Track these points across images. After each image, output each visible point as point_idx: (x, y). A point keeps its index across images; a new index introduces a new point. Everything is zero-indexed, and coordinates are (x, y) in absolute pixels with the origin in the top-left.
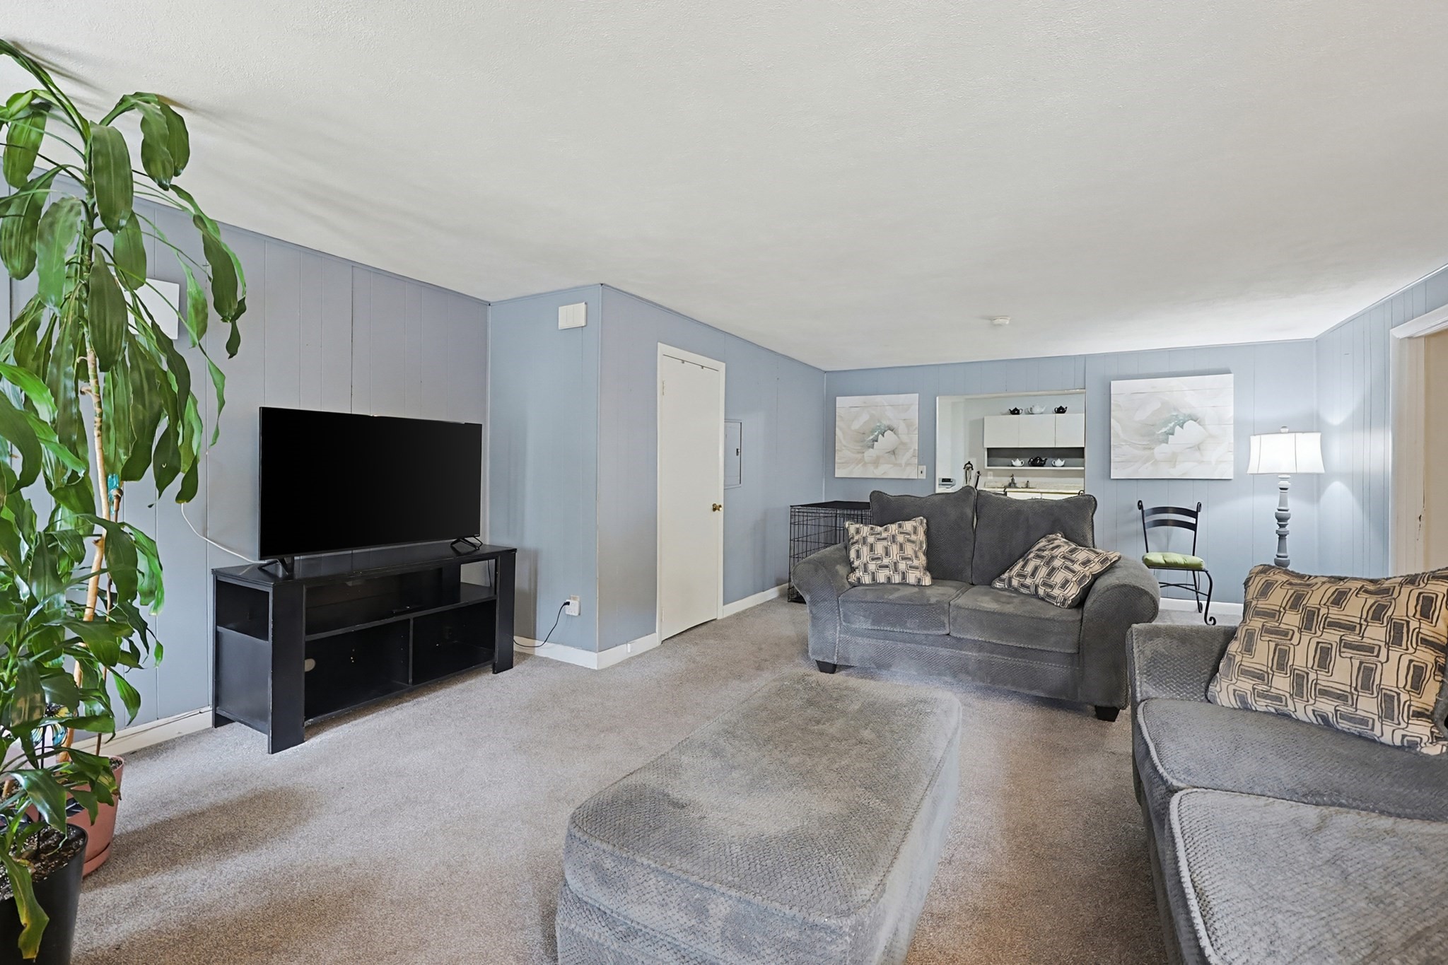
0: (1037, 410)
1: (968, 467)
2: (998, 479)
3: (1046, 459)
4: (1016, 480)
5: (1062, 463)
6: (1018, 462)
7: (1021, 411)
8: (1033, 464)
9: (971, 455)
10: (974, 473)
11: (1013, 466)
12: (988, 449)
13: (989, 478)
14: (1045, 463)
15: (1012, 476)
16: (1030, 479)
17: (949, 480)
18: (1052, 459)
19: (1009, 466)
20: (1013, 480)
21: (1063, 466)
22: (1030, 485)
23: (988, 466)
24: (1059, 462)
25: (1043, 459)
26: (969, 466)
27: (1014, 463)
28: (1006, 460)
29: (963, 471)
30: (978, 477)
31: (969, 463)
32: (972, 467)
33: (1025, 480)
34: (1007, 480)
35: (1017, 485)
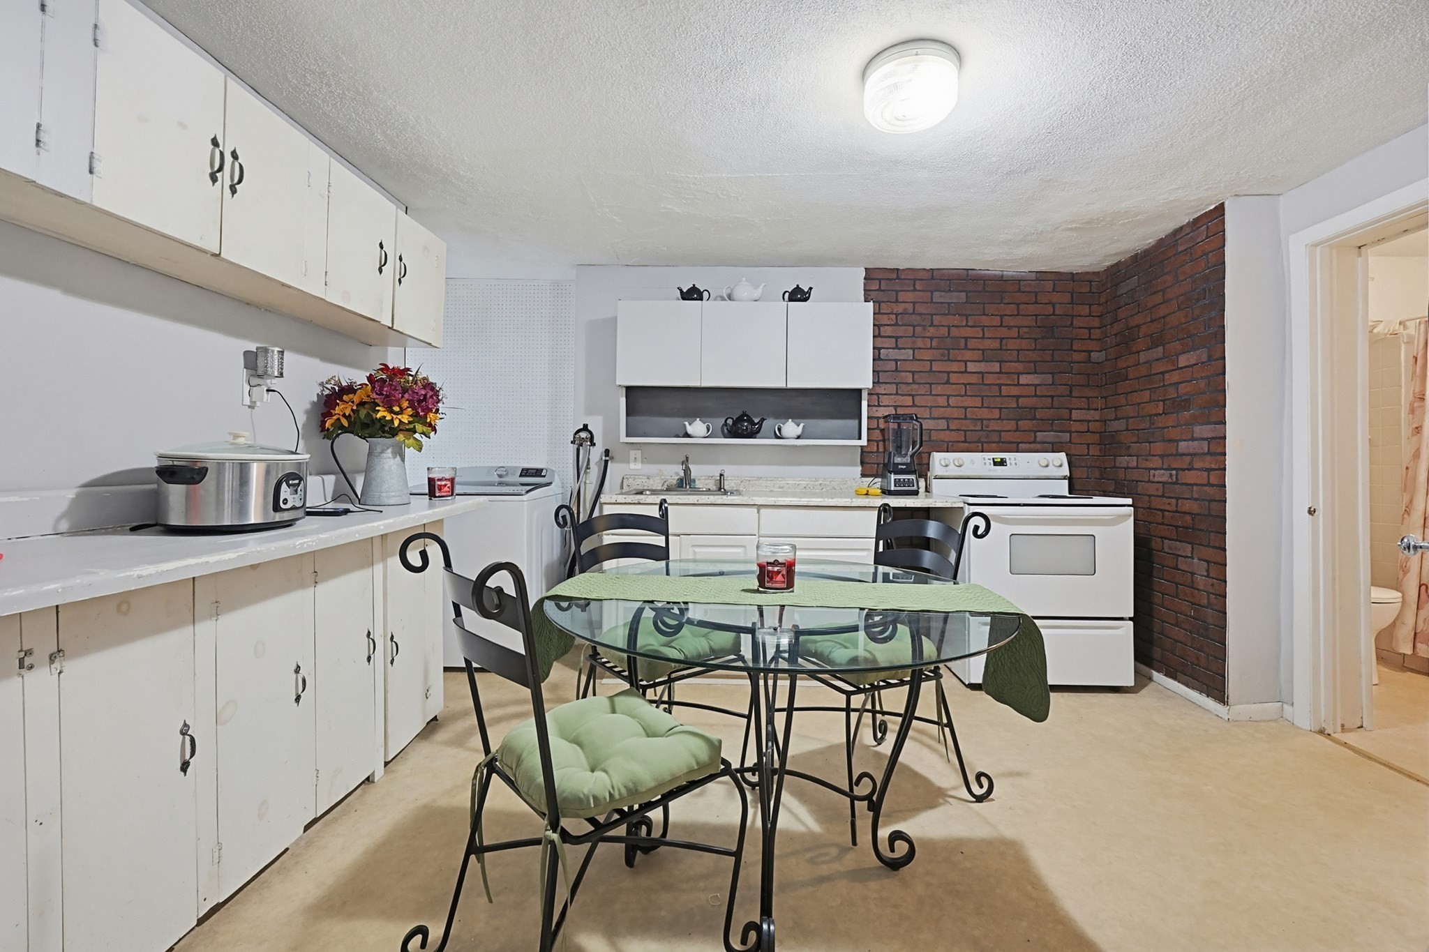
0: (744, 291)
1: (584, 437)
2: (652, 469)
3: (763, 420)
4: (696, 471)
5: (799, 430)
6: (697, 428)
7: (705, 295)
8: (734, 432)
9: (590, 412)
10: (596, 453)
11: (687, 435)
12: (630, 390)
13: (632, 466)
14: (758, 431)
15: (686, 462)
16: (729, 471)
17: (538, 472)
18: (776, 421)
19: (677, 436)
20: (687, 471)
21: (799, 437)
22: (727, 485)
23: (627, 436)
24: (791, 428)
25: (756, 421)
26: (583, 435)
27: (690, 429)
28: (673, 422)
29: (573, 448)
30: (606, 462)
31: (585, 428)
32: (592, 439)
33: (715, 471)
34: (673, 472)
35: (698, 484)
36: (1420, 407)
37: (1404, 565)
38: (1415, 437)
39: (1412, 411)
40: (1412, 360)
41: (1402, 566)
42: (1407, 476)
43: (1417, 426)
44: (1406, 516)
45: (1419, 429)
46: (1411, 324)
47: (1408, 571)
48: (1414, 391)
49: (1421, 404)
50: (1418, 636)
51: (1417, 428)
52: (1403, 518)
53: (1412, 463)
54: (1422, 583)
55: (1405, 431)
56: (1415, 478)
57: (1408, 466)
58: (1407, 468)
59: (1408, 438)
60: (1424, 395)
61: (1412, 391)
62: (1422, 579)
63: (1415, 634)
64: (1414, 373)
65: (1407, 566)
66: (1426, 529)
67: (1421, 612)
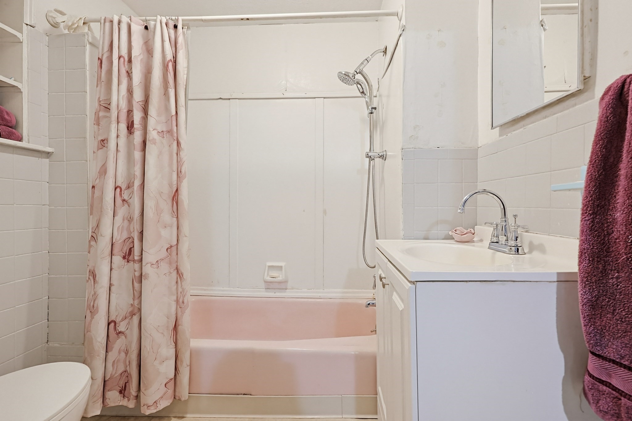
36: (106, 117)
37: (92, 304)
38: (101, 150)
39: (97, 122)
40: (97, 62)
41: (89, 306)
42: (93, 197)
43: (103, 138)
44: (93, 243)
45: (106, 141)
46: (95, 26)
47: (97, 311)
48: (99, 98)
49: (107, 114)
50: (107, 383)
51: (103, 141)
52: (90, 246)
53: (98, 181)
54: (110, 320)
55: (91, 144)
56: (101, 199)
57: (95, 184)
58: (93, 187)
59: (94, 152)
60: (109, 104)
61: (97, 99)
62: (111, 314)
63: (105, 381)
64: (99, 78)
65: (95, 305)
66: (113, 257)
67: (110, 354)
